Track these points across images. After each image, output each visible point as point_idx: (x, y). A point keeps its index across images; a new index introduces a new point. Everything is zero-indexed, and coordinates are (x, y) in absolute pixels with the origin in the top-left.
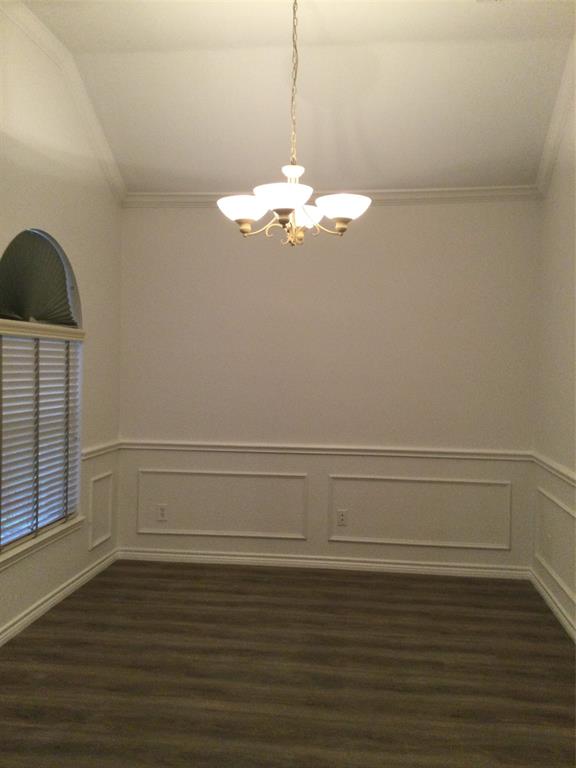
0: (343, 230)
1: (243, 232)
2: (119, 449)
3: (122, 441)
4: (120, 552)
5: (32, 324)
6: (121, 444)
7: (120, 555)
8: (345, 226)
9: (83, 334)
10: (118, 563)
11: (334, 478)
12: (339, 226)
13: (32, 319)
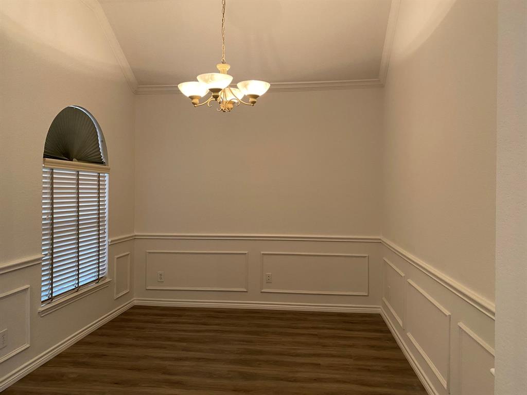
0: (254, 103)
1: (194, 104)
2: (134, 238)
3: (136, 234)
4: (137, 301)
5: (75, 162)
6: (135, 236)
7: (136, 303)
8: (255, 100)
9: (109, 169)
10: (135, 307)
11: (263, 254)
12: (251, 100)
13: (74, 160)
